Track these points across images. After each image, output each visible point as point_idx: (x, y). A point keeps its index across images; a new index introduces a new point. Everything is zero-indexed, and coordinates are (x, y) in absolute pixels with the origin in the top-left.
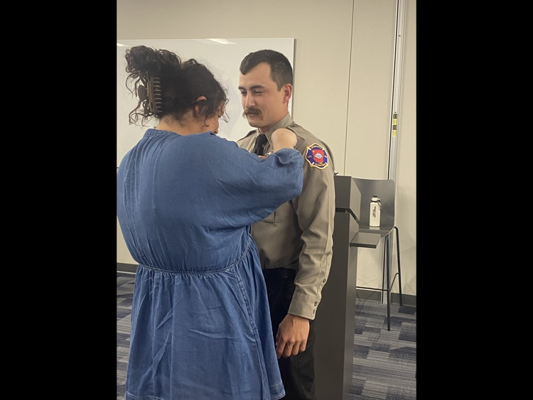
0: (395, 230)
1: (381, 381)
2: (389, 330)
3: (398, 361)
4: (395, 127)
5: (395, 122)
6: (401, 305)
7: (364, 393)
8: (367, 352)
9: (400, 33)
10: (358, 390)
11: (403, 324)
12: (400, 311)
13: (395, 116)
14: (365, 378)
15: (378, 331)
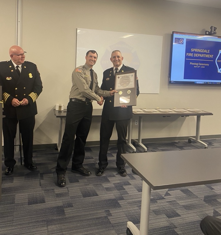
7: (16, 202)
8: (13, 179)
9: (19, 20)
14: (15, 194)
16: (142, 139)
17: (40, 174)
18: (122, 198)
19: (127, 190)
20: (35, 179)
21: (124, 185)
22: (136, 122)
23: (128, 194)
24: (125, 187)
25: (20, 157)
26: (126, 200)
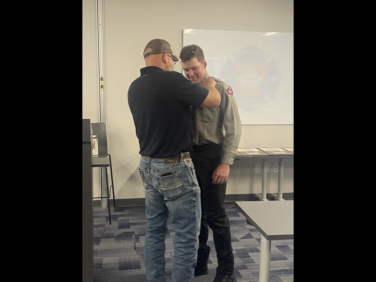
0: (108, 156)
1: (113, 256)
2: (110, 224)
3: (121, 242)
4: (102, 87)
5: (102, 83)
6: (115, 207)
7: (104, 267)
8: (99, 241)
9: (100, 22)
10: (100, 265)
11: (119, 218)
12: (115, 211)
13: (102, 79)
14: (102, 257)
15: (103, 226)
16: (283, 194)
17: (135, 235)
18: (244, 268)
19: (253, 258)
20: (129, 241)
21: (250, 252)
22: (276, 169)
23: (254, 263)
24: (250, 254)
25: (108, 215)
26: (250, 269)
